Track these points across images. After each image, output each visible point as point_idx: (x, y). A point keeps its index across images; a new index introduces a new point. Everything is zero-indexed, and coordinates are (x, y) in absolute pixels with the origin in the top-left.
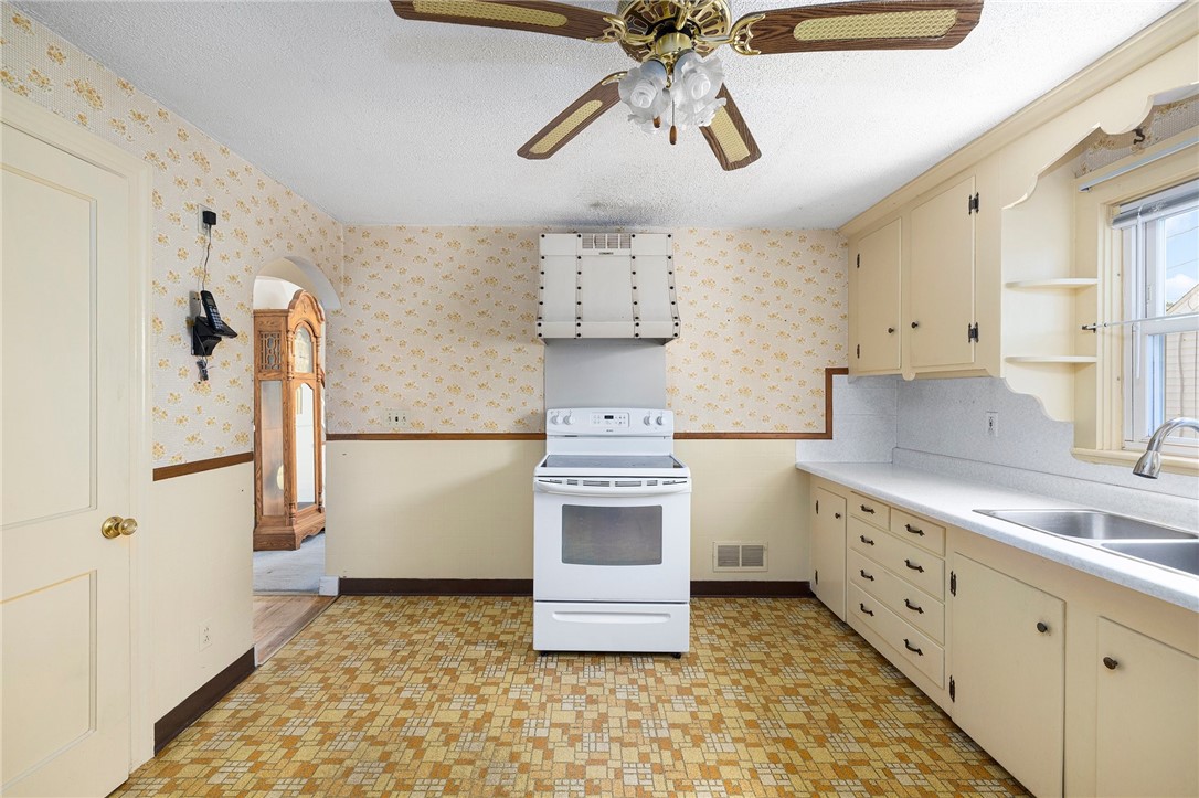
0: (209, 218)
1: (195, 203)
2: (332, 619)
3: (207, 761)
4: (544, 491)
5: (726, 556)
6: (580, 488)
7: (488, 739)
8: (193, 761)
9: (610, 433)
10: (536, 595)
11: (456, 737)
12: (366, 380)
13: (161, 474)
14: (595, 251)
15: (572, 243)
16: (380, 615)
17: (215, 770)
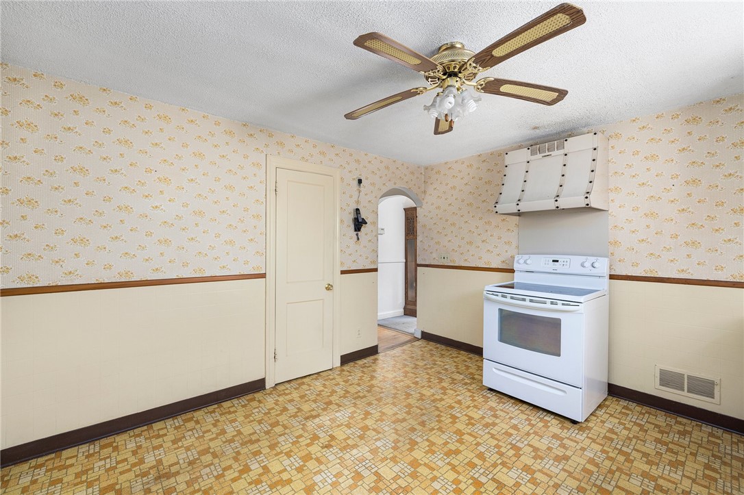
0: (360, 181)
1: (355, 177)
2: (413, 346)
3: (350, 372)
4: (489, 299)
5: (667, 379)
6: (508, 300)
7: (434, 406)
8: (348, 371)
9: (555, 271)
10: (485, 355)
11: (423, 400)
12: (432, 239)
13: (343, 272)
14: (539, 156)
15: (525, 154)
16: (431, 350)
17: (351, 375)
